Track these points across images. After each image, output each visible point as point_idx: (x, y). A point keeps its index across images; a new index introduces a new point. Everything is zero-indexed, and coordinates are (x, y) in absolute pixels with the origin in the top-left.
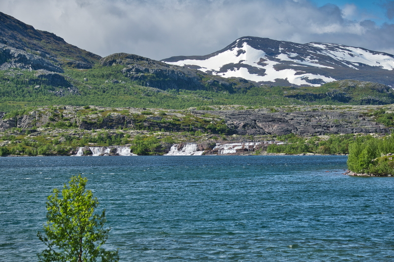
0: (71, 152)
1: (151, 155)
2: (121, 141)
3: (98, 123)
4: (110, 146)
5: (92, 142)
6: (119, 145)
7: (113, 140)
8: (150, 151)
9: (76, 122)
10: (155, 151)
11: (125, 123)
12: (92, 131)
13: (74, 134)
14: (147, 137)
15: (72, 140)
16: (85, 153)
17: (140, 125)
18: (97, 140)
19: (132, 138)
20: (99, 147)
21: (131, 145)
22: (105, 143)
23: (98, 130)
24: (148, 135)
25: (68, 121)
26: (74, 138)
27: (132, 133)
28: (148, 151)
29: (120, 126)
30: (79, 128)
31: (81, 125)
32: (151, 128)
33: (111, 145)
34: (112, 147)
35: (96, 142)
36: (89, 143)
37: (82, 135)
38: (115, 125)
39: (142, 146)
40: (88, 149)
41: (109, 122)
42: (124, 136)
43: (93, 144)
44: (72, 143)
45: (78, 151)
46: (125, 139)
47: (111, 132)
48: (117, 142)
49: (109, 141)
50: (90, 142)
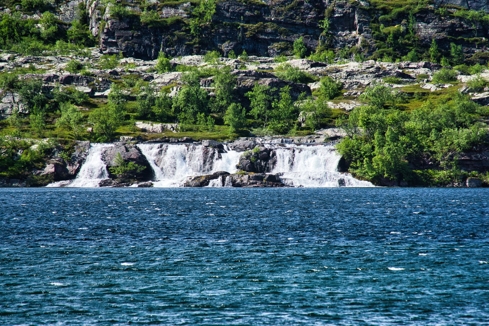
0: (49, 169)
1: (442, 184)
2: (296, 112)
3: (192, 23)
4: (241, 142)
5: (154, 118)
6: (284, 132)
7: (255, 111)
8: (436, 166)
9: (85, 19)
10: (461, 164)
11: (326, 23)
12: (156, 63)
13: (68, 80)
14: (424, 95)
15: (56, 106)
16: (119, 172)
17: (397, 35)
18: (178, 110)
19: (350, 97)
20: (189, 141)
21: (342, 133)
22: (220, 122)
23: (186, 59)
24: (431, 87)
25: (47, 15)
26: (65, 99)
27: (350, 74)
28: (425, 166)
29: (299, 40)
30: (94, 51)
31: (110, 33)
32: (454, 49)
33: (247, 135)
34: (249, 142)
35: (172, 120)
36: (140, 125)
37: (106, 83)
38: (275, 33)
39: (395, 139)
40: (133, 153)
41: (248, 20)
42: (309, 91)
43: (157, 127)
44: (57, 123)
45: (81, 162)
46: (316, 103)
47: (252, 67)
48: (278, 118)
49: (237, 113)
50: (144, 118)
